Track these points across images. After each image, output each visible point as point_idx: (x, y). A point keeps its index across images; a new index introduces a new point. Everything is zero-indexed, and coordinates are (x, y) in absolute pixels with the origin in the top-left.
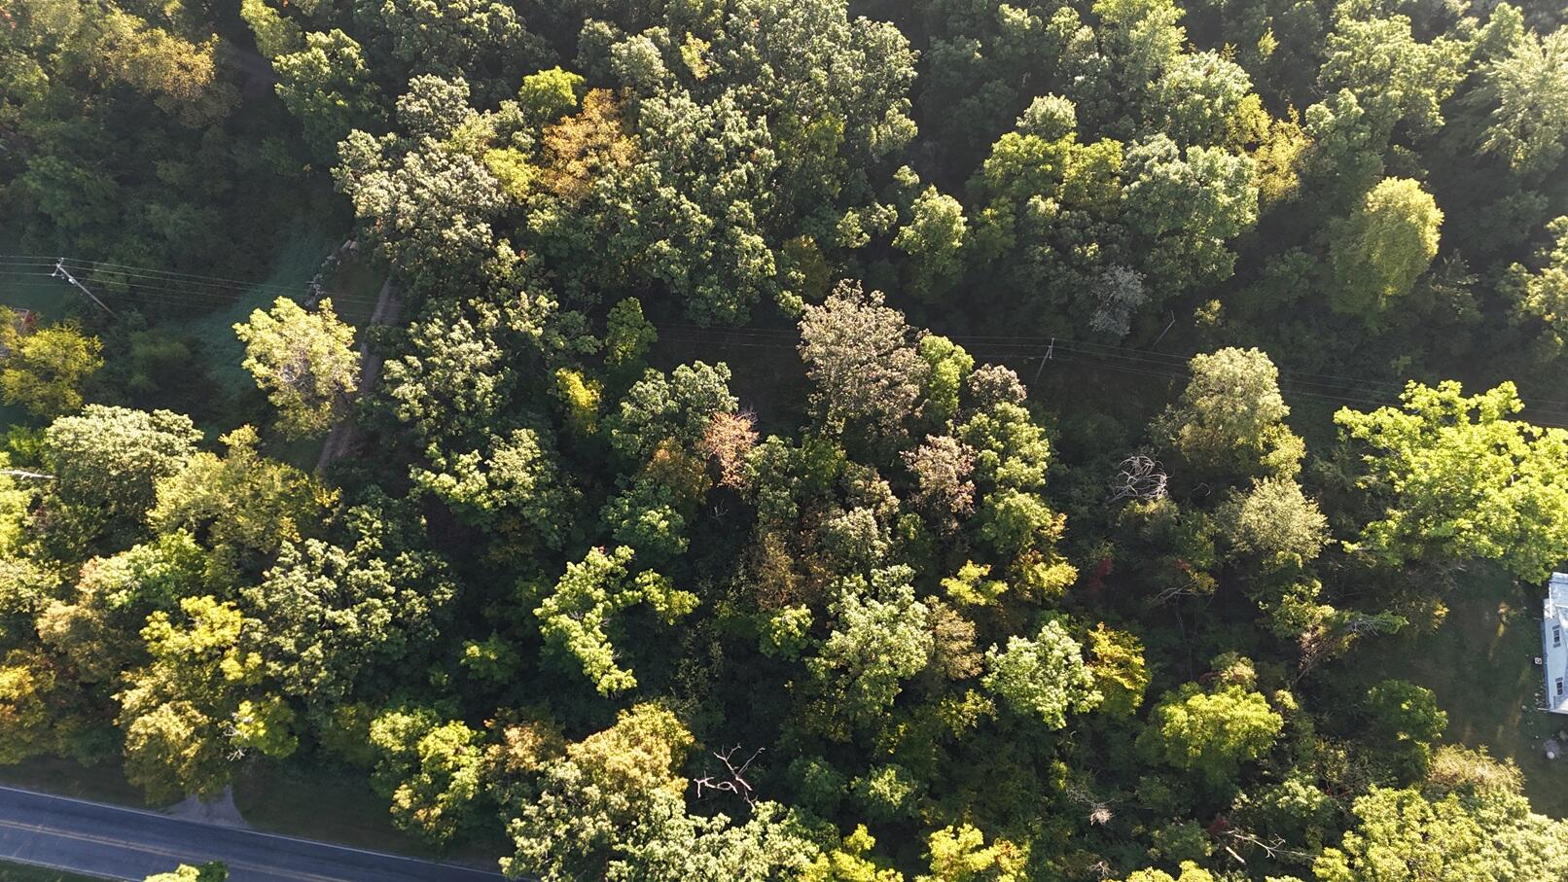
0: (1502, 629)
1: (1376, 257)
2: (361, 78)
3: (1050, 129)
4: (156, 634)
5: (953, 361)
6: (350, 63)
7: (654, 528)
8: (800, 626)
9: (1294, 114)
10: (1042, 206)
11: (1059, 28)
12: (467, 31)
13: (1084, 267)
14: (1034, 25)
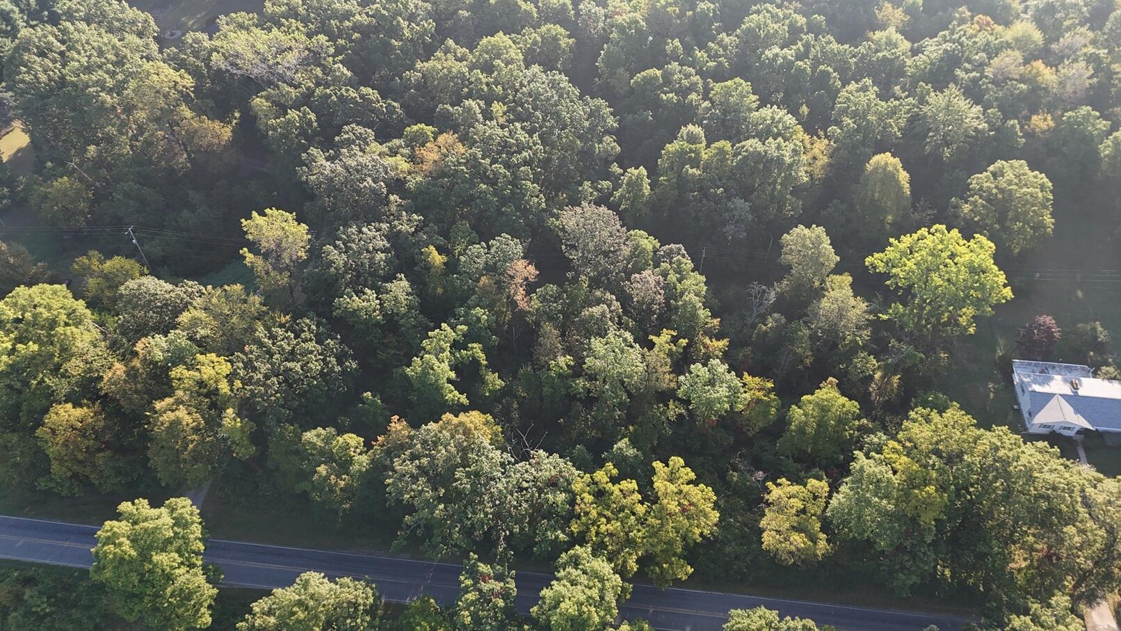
0: (992, 395)
1: (877, 195)
2: (314, 131)
3: (692, 139)
4: (179, 375)
5: (648, 243)
6: (310, 122)
7: (479, 319)
8: (568, 366)
9: (821, 133)
10: (691, 171)
11: (692, 101)
12: (373, 111)
13: (717, 200)
14: (679, 101)
